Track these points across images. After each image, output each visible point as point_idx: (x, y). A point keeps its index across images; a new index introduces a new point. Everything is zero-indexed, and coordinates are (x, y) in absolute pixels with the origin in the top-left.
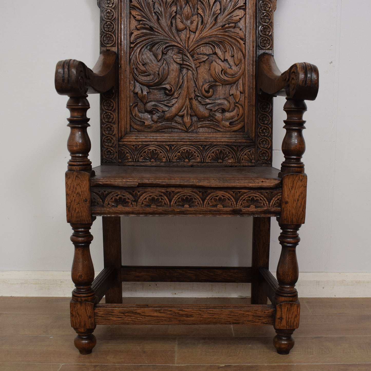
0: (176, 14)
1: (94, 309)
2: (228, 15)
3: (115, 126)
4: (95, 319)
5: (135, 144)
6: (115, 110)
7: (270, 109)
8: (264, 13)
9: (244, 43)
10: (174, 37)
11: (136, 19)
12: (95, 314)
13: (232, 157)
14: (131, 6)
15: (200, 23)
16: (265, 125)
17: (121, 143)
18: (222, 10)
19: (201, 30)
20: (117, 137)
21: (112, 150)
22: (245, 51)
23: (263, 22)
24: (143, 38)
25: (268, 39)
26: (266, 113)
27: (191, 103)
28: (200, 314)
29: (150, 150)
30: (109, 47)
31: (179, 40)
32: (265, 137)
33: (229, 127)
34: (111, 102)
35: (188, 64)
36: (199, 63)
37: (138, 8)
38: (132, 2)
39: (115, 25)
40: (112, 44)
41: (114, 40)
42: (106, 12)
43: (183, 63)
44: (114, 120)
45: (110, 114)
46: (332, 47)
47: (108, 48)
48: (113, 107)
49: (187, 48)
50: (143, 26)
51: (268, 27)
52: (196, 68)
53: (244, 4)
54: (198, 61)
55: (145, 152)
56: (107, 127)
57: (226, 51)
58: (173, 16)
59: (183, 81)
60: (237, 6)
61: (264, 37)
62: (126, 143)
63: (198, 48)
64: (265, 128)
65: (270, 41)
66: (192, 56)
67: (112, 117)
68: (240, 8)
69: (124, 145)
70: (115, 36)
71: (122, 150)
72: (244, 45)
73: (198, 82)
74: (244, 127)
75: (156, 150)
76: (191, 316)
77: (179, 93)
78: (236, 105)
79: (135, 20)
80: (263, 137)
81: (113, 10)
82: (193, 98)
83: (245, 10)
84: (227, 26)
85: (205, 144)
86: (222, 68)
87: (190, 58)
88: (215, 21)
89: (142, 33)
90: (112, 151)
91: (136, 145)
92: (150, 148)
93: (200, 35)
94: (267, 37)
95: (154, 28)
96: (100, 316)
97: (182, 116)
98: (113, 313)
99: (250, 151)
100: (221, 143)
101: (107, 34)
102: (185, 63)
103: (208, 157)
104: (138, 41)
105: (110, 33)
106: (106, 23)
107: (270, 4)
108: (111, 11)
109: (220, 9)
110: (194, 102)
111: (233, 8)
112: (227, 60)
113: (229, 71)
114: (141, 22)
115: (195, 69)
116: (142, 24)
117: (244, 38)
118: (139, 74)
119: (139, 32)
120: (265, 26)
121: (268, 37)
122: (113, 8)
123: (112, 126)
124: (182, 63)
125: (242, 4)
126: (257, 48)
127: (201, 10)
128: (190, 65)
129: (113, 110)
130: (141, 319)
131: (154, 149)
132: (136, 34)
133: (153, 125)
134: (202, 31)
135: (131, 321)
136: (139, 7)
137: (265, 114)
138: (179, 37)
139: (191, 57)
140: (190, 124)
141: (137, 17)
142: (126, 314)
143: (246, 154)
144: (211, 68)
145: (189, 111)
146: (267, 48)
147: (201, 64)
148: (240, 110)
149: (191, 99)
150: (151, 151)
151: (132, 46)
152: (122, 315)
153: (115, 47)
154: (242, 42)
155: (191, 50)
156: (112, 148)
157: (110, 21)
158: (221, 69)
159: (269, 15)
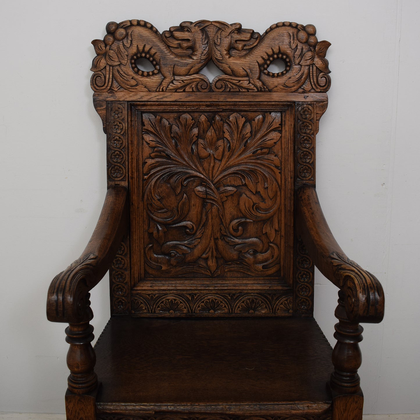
0: (198, 139)
2: (261, 138)
3: (127, 273)
5: (150, 293)
6: (126, 255)
8: (304, 136)
9: (279, 173)
10: (196, 166)
11: (150, 145)
13: (266, 307)
14: (144, 130)
15: (227, 149)
16: (305, 270)
17: (134, 292)
18: (253, 133)
19: (228, 157)
20: (129, 285)
22: (281, 181)
24: (159, 169)
25: (309, 168)
26: (306, 256)
27: (216, 244)
30: (118, 181)
32: (305, 284)
33: (262, 271)
34: (122, 245)
35: (213, 198)
36: (226, 197)
37: (152, 132)
38: (144, 125)
39: (124, 155)
40: (122, 178)
41: (124, 172)
42: (114, 139)
43: (207, 196)
44: (126, 265)
47: (116, 183)
48: (124, 251)
49: (211, 179)
50: (158, 154)
51: (309, 153)
52: (223, 203)
53: (279, 125)
54: (224, 194)
55: (162, 302)
57: (258, 182)
58: (194, 141)
59: (206, 219)
60: (272, 128)
61: (304, 165)
62: (140, 291)
63: (225, 179)
64: (305, 272)
65: (311, 170)
66: (218, 189)
67: (123, 263)
68: (274, 130)
69: (137, 294)
70: (125, 168)
71: (136, 300)
72: (279, 175)
73: (224, 219)
77: (202, 232)
78: (271, 244)
79: (148, 147)
80: (303, 283)
81: (122, 137)
82: (219, 238)
83: (280, 132)
84: (259, 151)
85: (233, 292)
86: (253, 202)
87: (215, 190)
88: (244, 146)
89: (157, 162)
90: (123, 301)
91: (152, 294)
92: (168, 298)
93: (227, 164)
94: (307, 166)
95: (172, 156)
97: (206, 259)
99: (287, 300)
100: (253, 292)
101: (115, 165)
102: (209, 197)
103: (237, 307)
104: (152, 172)
105: (118, 164)
106: (114, 153)
107: (311, 125)
108: (120, 138)
109: (251, 132)
110: (220, 243)
111: (267, 130)
112: (259, 192)
113: (262, 205)
114: (156, 149)
115: (221, 204)
116: (156, 151)
117: (280, 166)
118: (155, 211)
119: (153, 161)
120: (305, 152)
121: (309, 165)
122: (122, 135)
123: (123, 273)
124: (205, 197)
125: (277, 126)
127: (228, 133)
128: (215, 199)
129: (124, 254)
131: (174, 299)
132: (150, 164)
133: (172, 269)
136: (154, 131)
138: (202, 166)
139: (216, 190)
140: (215, 268)
141: (151, 144)
143: (282, 304)
144: (240, 202)
145: (215, 253)
146: (308, 178)
147: (228, 197)
148: (275, 251)
149: (216, 239)
150: (169, 301)
151: (146, 177)
153: (125, 181)
154: (277, 171)
155: (216, 181)
156: (123, 298)
157: (118, 150)
158: (252, 204)
159: (310, 138)
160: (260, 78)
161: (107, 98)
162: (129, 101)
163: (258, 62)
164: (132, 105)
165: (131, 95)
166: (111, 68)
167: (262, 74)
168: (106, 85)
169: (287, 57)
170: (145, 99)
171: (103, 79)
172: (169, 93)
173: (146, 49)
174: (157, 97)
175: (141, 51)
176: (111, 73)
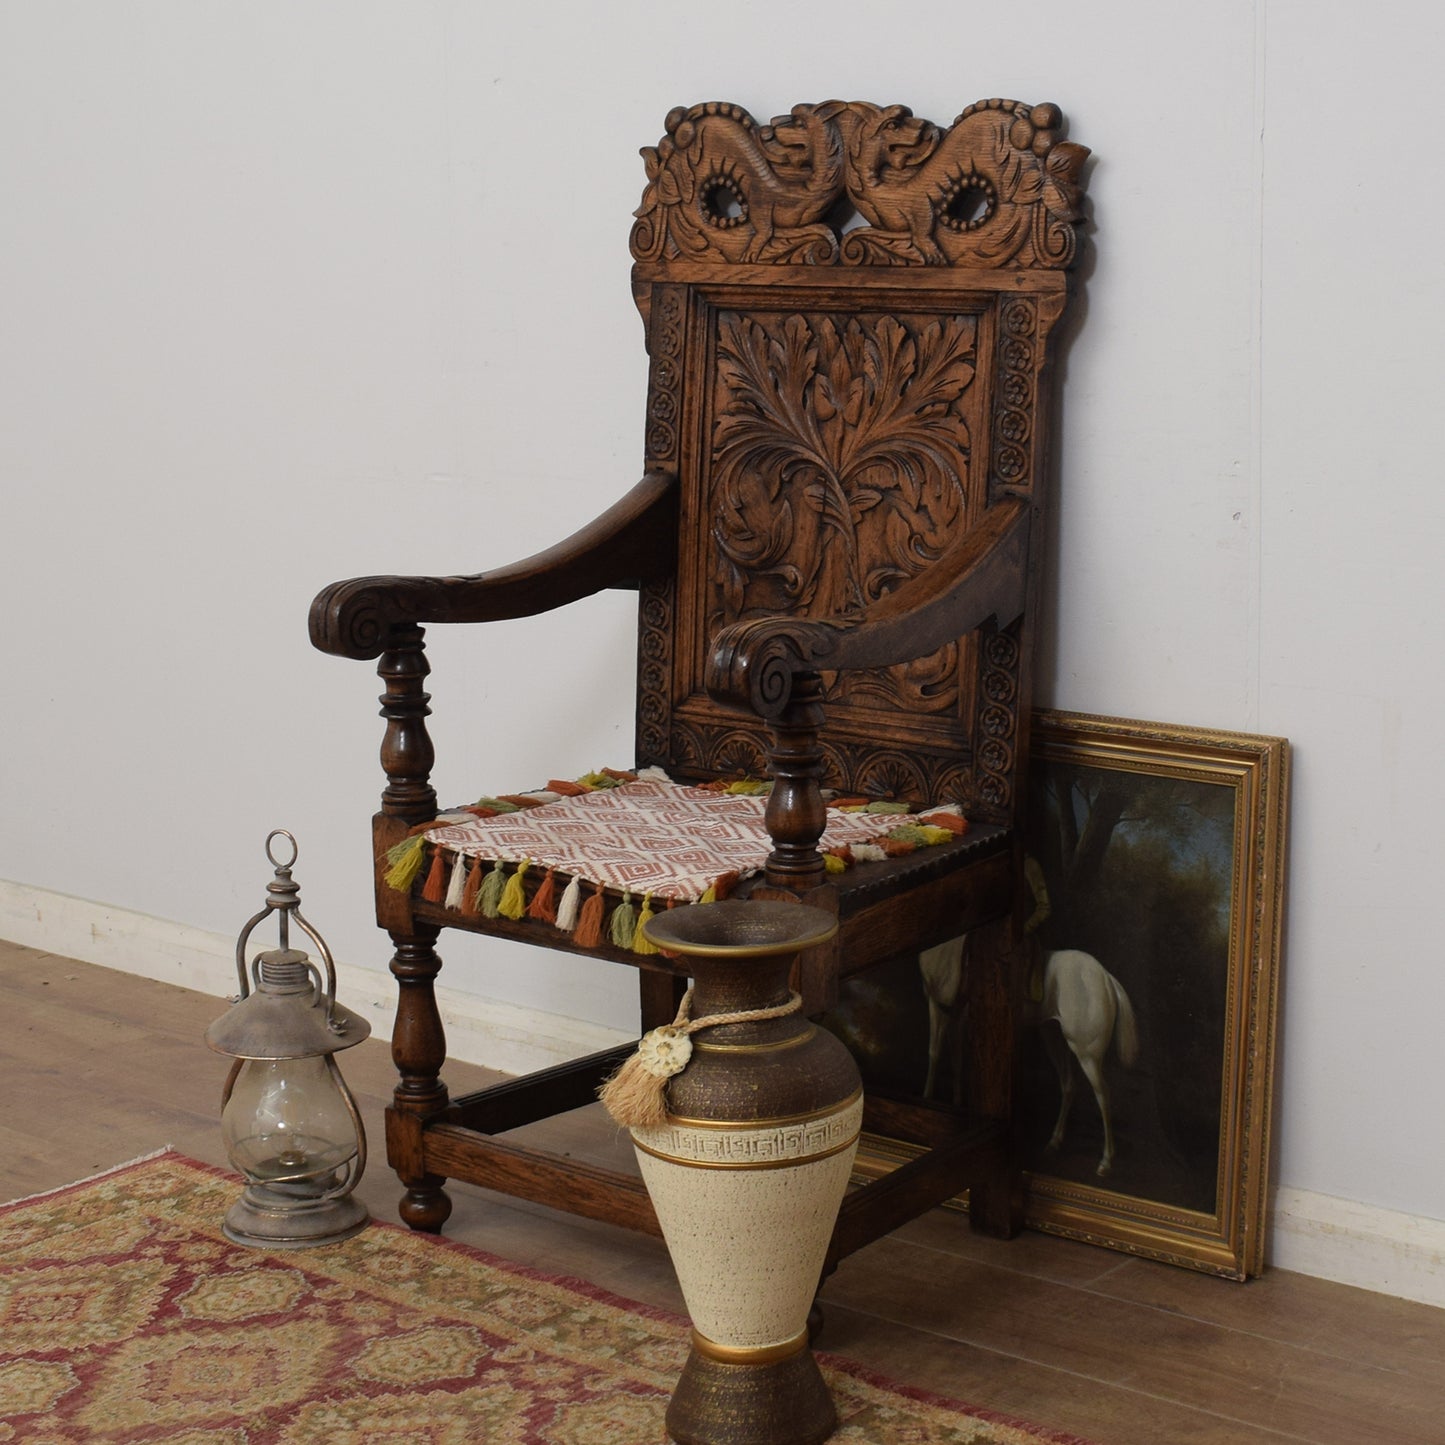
0: (815, 375)
1: (422, 1134)
2: (934, 378)
3: (667, 671)
4: (424, 1157)
5: (705, 722)
6: (667, 627)
7: (1015, 660)
8: (1013, 376)
9: (966, 462)
10: (809, 436)
11: (730, 385)
12: (424, 1145)
13: (917, 787)
14: (719, 350)
15: (867, 401)
16: (1000, 705)
17: (678, 716)
18: (921, 365)
19: (869, 420)
20: (670, 699)
21: (658, 732)
22: (968, 484)
23: (1008, 402)
24: (744, 438)
25: (1019, 453)
26: (1002, 670)
28: (605, 1198)
29: (736, 742)
30: (663, 459)
31: (817, 443)
33: (920, 699)
34: (661, 605)
35: (835, 513)
36: (862, 512)
37: (733, 355)
38: (720, 340)
39: (675, 403)
40: (668, 454)
41: (674, 441)
42: (661, 367)
43: (824, 509)
44: (666, 652)
45: (657, 636)
46: (1237, 465)
47: (660, 465)
48: (664, 618)
49: (836, 468)
50: (742, 404)
51: (1022, 417)
52: (854, 527)
53: (972, 346)
54: (857, 505)
55: (725, 747)
56: (650, 670)
57: (925, 482)
58: (808, 378)
59: (822, 561)
60: (956, 354)
61: (1010, 448)
62: (687, 716)
63: (862, 471)
64: (1000, 712)
65: (1024, 458)
66: (847, 493)
67: (661, 647)
68: (963, 358)
69: (683, 721)
70: (675, 433)
71: (680, 734)
72: (965, 467)
73: (856, 564)
74: (954, 704)
75: (749, 744)
76: (589, 1196)
77: (812, 592)
79: (726, 390)
80: (994, 739)
81: (674, 364)
83: (974, 364)
84: (928, 409)
85: (857, 740)
86: (911, 530)
87: (841, 495)
88: (901, 395)
89: (740, 423)
90: (657, 735)
91: (708, 725)
92: (736, 738)
93: (868, 435)
94: (1016, 449)
95: (767, 410)
96: (432, 1153)
98: (452, 1150)
99: (958, 776)
100: (893, 744)
101: (660, 426)
102: (828, 510)
103: (862, 778)
104: (731, 444)
105: (665, 424)
106: (659, 398)
107: (1029, 348)
108: (670, 365)
109: (916, 362)
111: (946, 357)
112: (926, 507)
113: (930, 539)
114: (739, 394)
115: (850, 528)
116: (741, 399)
117: (967, 446)
118: (729, 535)
119: (733, 421)
120: (1014, 415)
121: (1020, 448)
122: (674, 358)
123: (659, 669)
124: (821, 510)
125: (968, 348)
126: (991, 478)
127: (872, 364)
128: (840, 517)
129: (663, 627)
130: (502, 1179)
131: (746, 742)
132: (726, 427)
134: (872, 421)
135: (484, 1178)
136: (737, 353)
137: (1000, 673)
138: (821, 436)
139: (843, 495)
140: (832, 682)
141: (730, 381)
142: (476, 1160)
143: (949, 784)
144: (888, 528)
146: (1015, 479)
147: (865, 514)
150: (738, 744)
151: (716, 456)
152: (469, 1159)
153: (674, 460)
154: (962, 458)
155: (844, 474)
156: (658, 727)
157: (666, 391)
158: (908, 534)
159: (1024, 381)
160: (933, 235)
161: (654, 275)
162: (690, 284)
163: (929, 197)
164: (697, 292)
165: (695, 269)
166: (666, 209)
167: (939, 225)
168: (654, 247)
169: (989, 183)
170: (718, 280)
171: (650, 233)
172: (762, 268)
173: (727, 168)
174: (740, 277)
175: (718, 171)
176: (665, 221)
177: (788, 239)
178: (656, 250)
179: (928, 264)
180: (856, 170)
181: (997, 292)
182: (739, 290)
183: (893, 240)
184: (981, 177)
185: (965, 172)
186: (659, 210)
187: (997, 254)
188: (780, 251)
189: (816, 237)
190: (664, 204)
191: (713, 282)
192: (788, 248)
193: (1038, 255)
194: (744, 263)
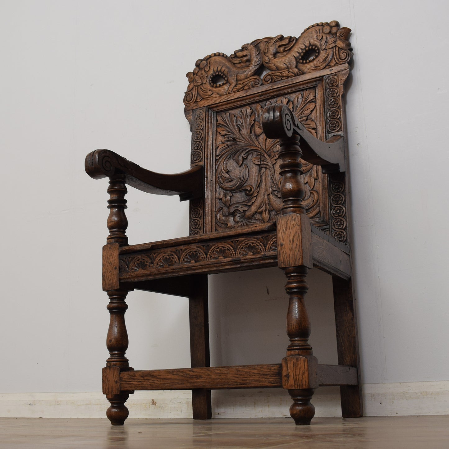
0: (254, 122)
1: (120, 374)
2: (300, 110)
4: (120, 384)
6: (201, 217)
7: (343, 189)
8: (332, 99)
9: (315, 132)
10: (253, 142)
11: (221, 134)
12: (121, 379)
14: (217, 125)
16: (339, 206)
18: (295, 107)
23: (330, 108)
24: (227, 150)
25: (337, 122)
26: (339, 193)
27: (269, 199)
30: (198, 162)
31: (257, 143)
32: (339, 218)
34: (198, 210)
35: (265, 163)
36: (275, 160)
37: (223, 125)
38: (218, 122)
39: (202, 144)
40: (200, 159)
41: (202, 156)
42: (196, 134)
43: (261, 163)
45: (197, 221)
47: (197, 164)
48: (199, 214)
49: (264, 149)
51: (337, 111)
52: (273, 165)
53: (314, 97)
54: (274, 158)
56: (194, 233)
58: (252, 124)
59: (261, 180)
60: (308, 101)
61: (333, 121)
63: (275, 147)
64: (339, 208)
65: (339, 123)
66: (269, 156)
67: (199, 224)
68: (310, 102)
70: (202, 152)
72: (315, 134)
73: (274, 177)
74: (319, 212)
77: (258, 191)
78: (311, 191)
79: (220, 136)
82: (271, 193)
83: (315, 102)
87: (267, 157)
89: (227, 145)
94: (335, 121)
95: (236, 138)
96: (124, 381)
97: (261, 213)
98: (135, 376)
101: (196, 152)
104: (223, 152)
105: (198, 151)
106: (196, 143)
107: (337, 89)
108: (200, 132)
109: (293, 108)
110: (272, 197)
111: (304, 103)
114: (226, 136)
116: (226, 138)
117: (315, 127)
118: (224, 182)
119: (224, 145)
120: (333, 111)
121: (337, 120)
122: (201, 130)
124: (260, 163)
125: (312, 98)
126: (327, 133)
128: (267, 163)
129: (199, 217)
132: (221, 147)
133: (235, 225)
136: (224, 124)
138: (258, 141)
140: (268, 219)
142: (145, 378)
145: (268, 206)
146: (336, 131)
147: (277, 160)
148: (315, 196)
149: (268, 195)
151: (217, 158)
152: (142, 378)
153: (202, 161)
154: (313, 132)
155: (268, 150)
157: (198, 141)
159: (336, 99)
160: (296, 67)
161: (193, 107)
162: (206, 106)
163: (294, 56)
164: (209, 109)
165: (208, 101)
166: (197, 87)
167: (298, 64)
168: (193, 99)
169: (316, 46)
170: (217, 102)
171: (191, 96)
172: (234, 94)
173: (219, 69)
174: (225, 99)
175: (216, 71)
176: (196, 91)
177: (242, 83)
178: (193, 100)
179: (295, 76)
180: (267, 56)
181: (323, 76)
182: (225, 103)
183: (282, 72)
184: (313, 46)
185: (307, 46)
186: (194, 88)
187: (322, 65)
188: (240, 87)
189: (253, 80)
190: (196, 86)
191: (216, 103)
192: (243, 85)
193: (337, 61)
194: (227, 94)
